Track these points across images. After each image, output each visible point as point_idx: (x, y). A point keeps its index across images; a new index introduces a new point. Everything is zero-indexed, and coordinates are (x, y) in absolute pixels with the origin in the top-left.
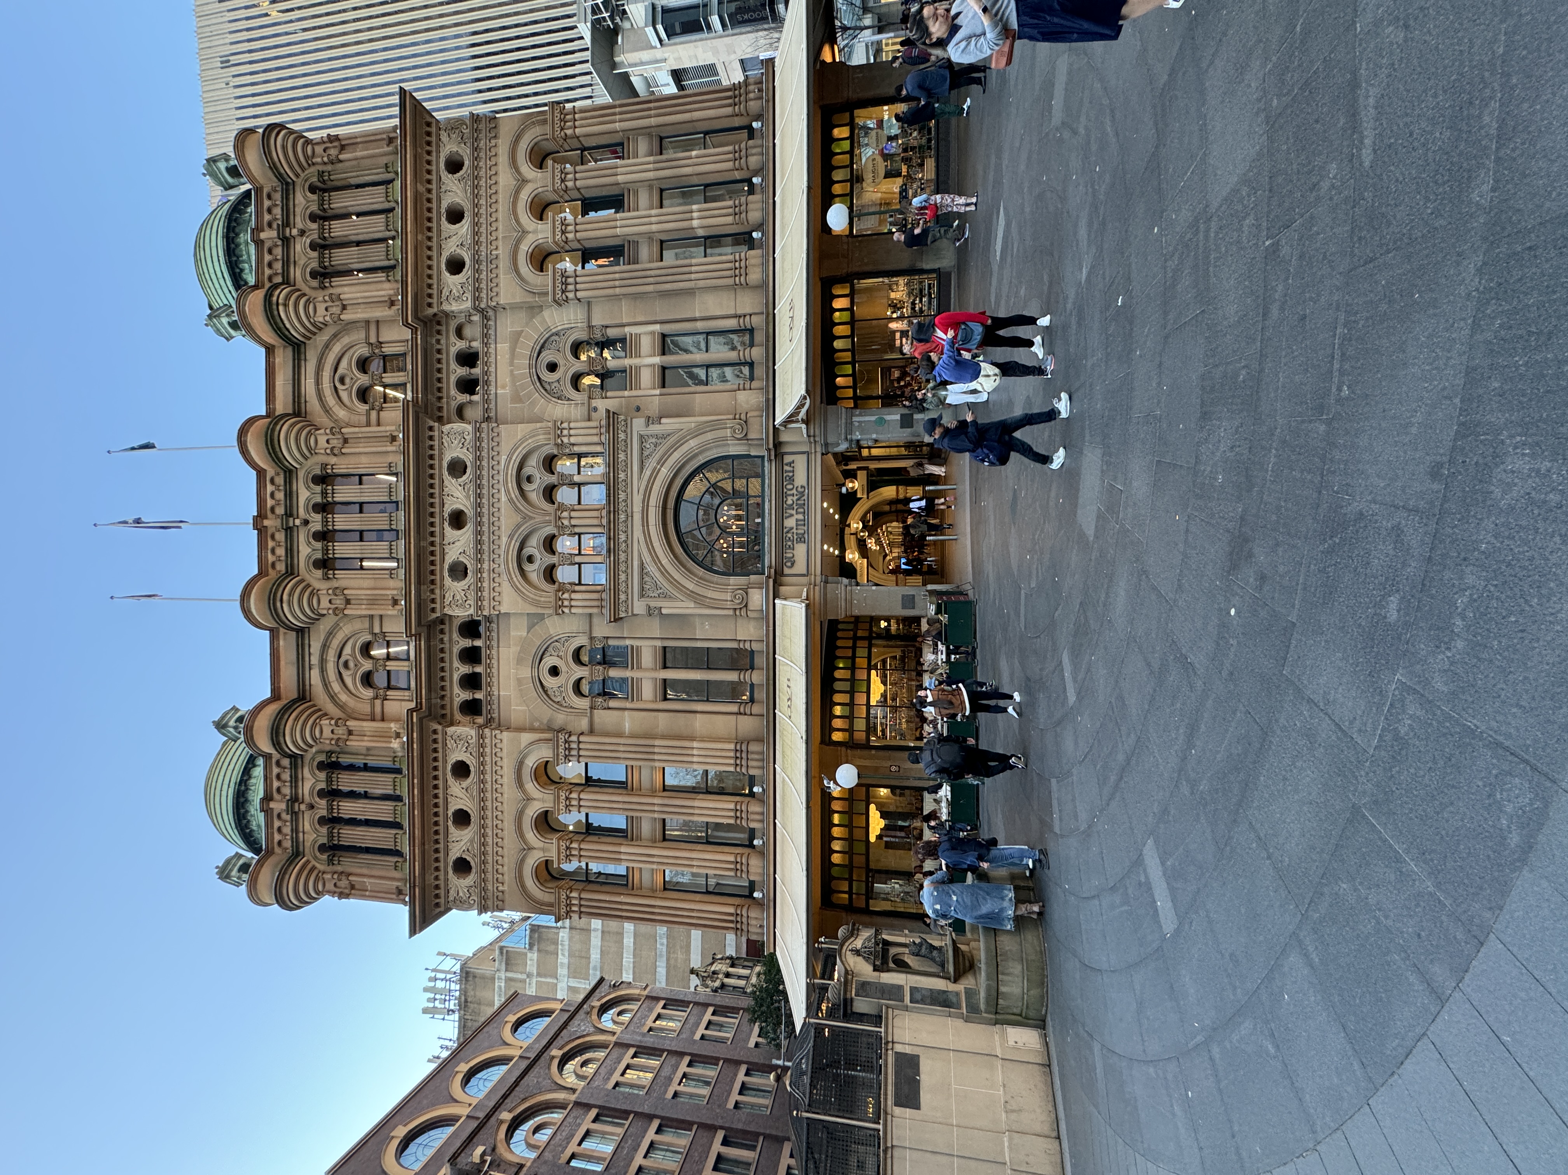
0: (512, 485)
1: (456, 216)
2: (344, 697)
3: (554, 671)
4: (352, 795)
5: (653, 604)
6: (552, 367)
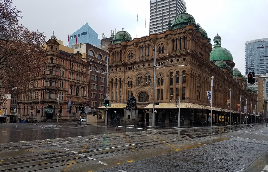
0: (147, 72)
1: (178, 60)
2: (127, 52)
3: (130, 78)
4: (118, 55)
5: (135, 90)
6: (160, 75)
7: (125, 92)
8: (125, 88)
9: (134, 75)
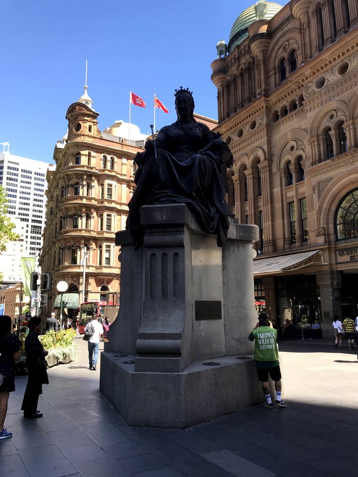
3: (292, 148)
5: (316, 188)
7: (278, 206)
8: (277, 190)
9: (305, 130)
